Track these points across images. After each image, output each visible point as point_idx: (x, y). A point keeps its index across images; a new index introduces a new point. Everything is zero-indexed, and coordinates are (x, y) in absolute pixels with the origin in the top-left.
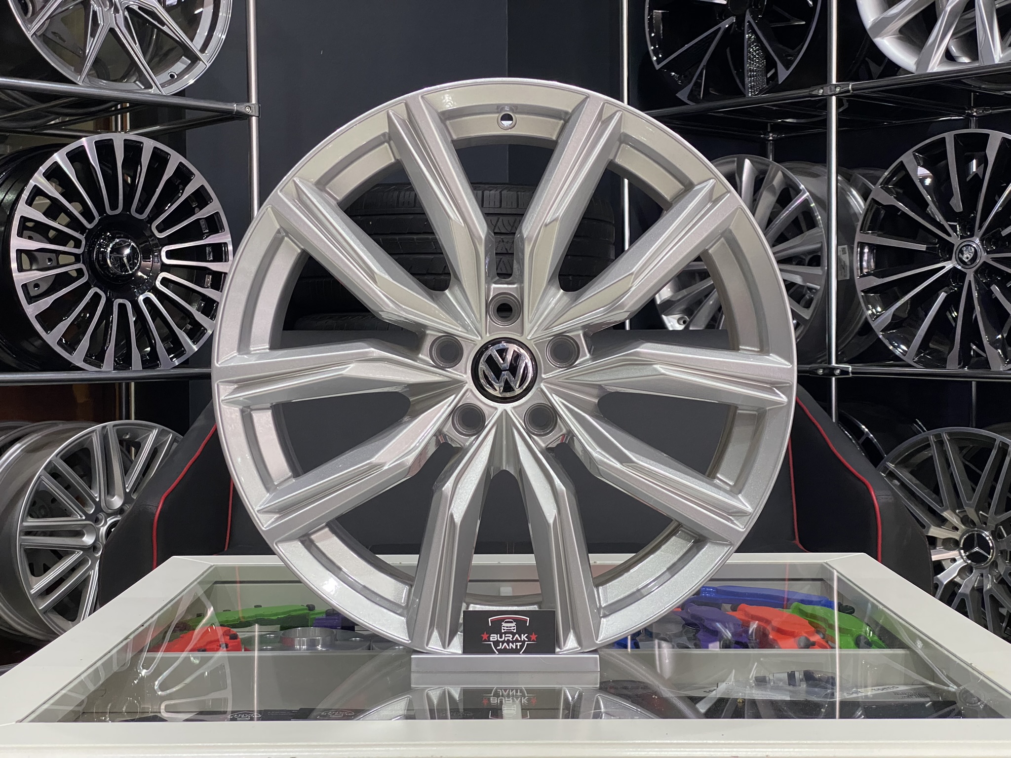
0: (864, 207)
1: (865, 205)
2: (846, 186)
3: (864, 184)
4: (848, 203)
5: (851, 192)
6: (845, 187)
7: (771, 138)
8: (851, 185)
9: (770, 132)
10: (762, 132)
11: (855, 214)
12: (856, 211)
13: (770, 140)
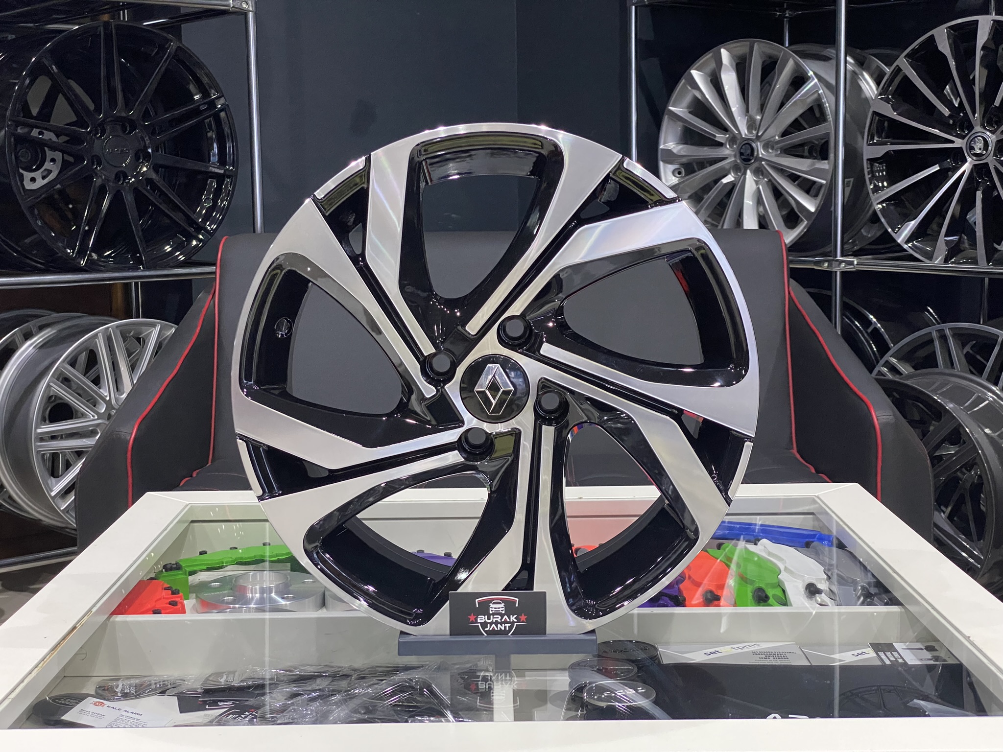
0: (876, 92)
1: (877, 89)
2: (857, 70)
3: (878, 67)
4: (860, 87)
5: (863, 76)
6: (858, 72)
7: (787, 15)
8: (864, 69)
9: (787, 9)
10: (777, 9)
11: (866, 99)
12: (868, 95)
13: (787, 17)
